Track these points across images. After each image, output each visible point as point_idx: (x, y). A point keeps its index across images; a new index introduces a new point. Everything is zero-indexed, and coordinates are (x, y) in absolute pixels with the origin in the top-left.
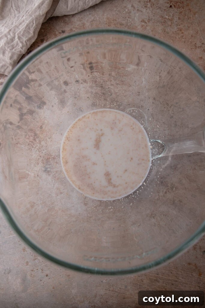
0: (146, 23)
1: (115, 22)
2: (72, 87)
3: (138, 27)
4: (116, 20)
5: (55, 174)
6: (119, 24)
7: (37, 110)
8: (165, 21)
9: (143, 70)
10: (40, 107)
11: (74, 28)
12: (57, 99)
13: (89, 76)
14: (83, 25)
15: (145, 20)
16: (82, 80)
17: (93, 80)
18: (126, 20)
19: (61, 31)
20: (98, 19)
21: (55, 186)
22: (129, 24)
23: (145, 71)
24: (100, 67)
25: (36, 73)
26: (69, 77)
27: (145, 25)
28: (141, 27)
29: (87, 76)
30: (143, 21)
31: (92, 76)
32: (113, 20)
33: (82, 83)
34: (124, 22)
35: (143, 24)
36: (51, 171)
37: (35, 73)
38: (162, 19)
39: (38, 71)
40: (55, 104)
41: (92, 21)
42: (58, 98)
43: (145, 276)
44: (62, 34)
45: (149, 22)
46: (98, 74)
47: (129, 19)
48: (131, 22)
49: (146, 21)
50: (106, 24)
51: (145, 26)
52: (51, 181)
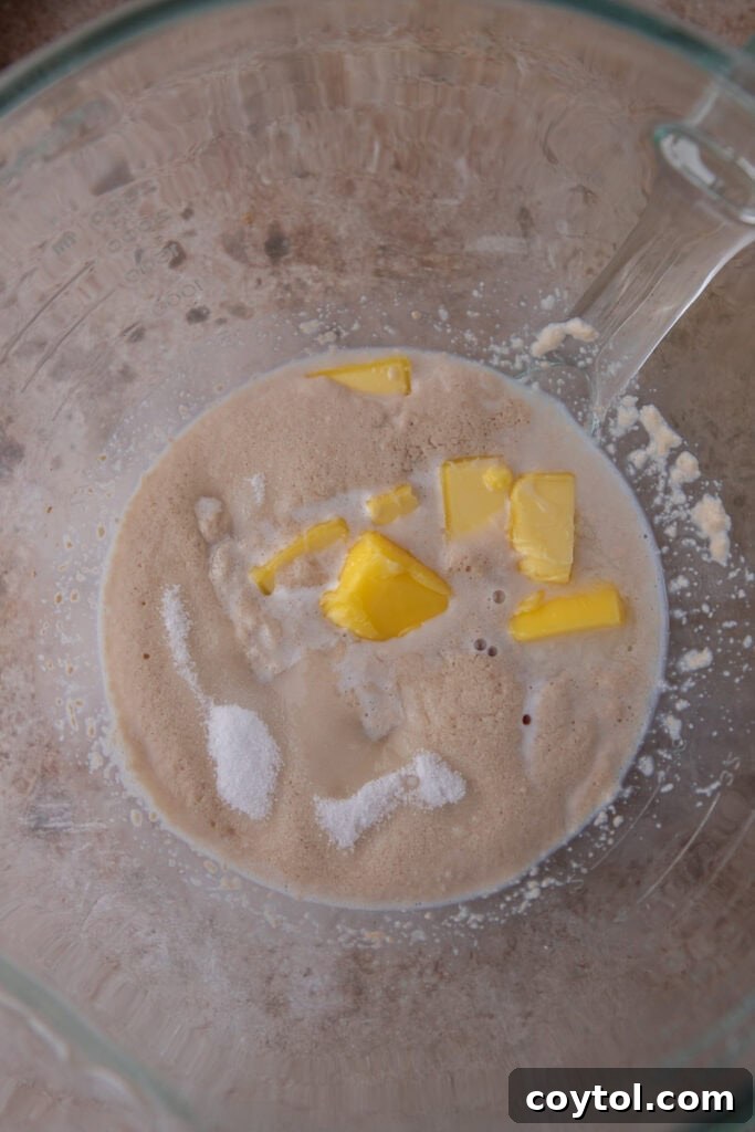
2: (165, 351)
5: (91, 850)
9: (551, 258)
12: (82, 419)
13: (259, 281)
16: (222, 305)
17: (282, 300)
21: (95, 907)
23: (565, 267)
26: (154, 300)
29: (252, 283)
31: (279, 284)
33: (221, 321)
36: (72, 831)
40: (73, 447)
42: (86, 414)
46: (310, 270)
52: (71, 885)
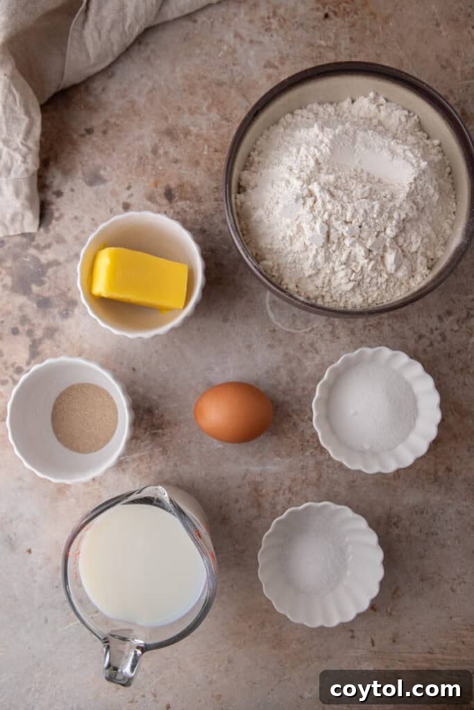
0: (275, 67)
1: (204, 81)
3: (260, 82)
4: (205, 77)
6: (214, 85)
7: (59, 322)
8: (320, 53)
10: (65, 315)
11: (111, 117)
14: (133, 106)
15: (272, 60)
18: (229, 72)
19: (84, 132)
20: (162, 83)
22: (237, 80)
24: (189, 189)
25: (55, 246)
27: (276, 72)
28: (267, 81)
30: (269, 65)
32: (199, 79)
34: (224, 78)
35: (270, 71)
37: (52, 248)
38: (312, 50)
39: (58, 242)
41: (151, 91)
43: (401, 663)
44: (88, 136)
45: (282, 64)
46: (187, 204)
47: (235, 68)
48: (240, 73)
49: (277, 64)
50: (185, 90)
51: (276, 74)
